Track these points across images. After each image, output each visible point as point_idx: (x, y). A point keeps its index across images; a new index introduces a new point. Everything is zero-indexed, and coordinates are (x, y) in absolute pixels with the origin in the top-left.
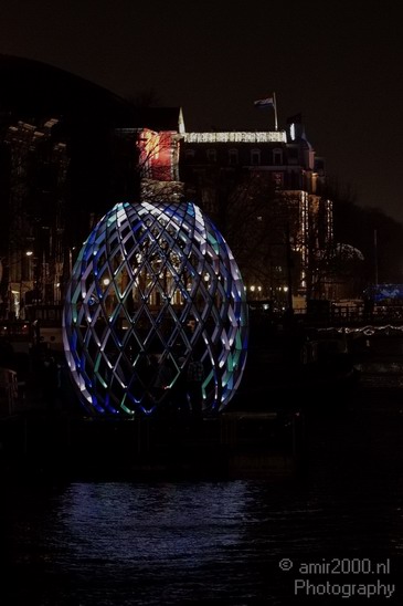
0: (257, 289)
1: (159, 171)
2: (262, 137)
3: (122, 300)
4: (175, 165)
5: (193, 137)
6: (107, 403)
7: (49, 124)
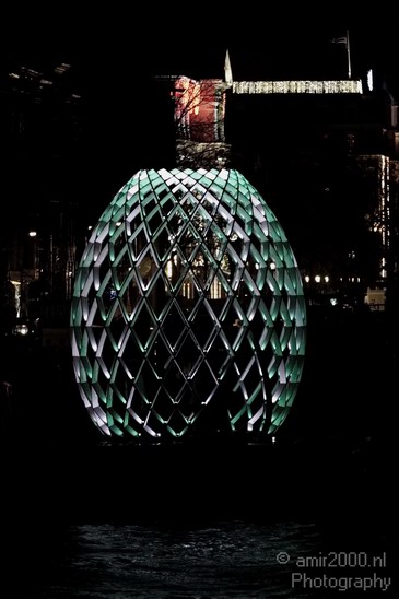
0: (323, 280)
1: (200, 129)
2: (330, 87)
3: (145, 292)
4: (219, 121)
5: (243, 87)
6: (126, 424)
7: (61, 70)
